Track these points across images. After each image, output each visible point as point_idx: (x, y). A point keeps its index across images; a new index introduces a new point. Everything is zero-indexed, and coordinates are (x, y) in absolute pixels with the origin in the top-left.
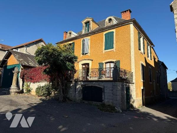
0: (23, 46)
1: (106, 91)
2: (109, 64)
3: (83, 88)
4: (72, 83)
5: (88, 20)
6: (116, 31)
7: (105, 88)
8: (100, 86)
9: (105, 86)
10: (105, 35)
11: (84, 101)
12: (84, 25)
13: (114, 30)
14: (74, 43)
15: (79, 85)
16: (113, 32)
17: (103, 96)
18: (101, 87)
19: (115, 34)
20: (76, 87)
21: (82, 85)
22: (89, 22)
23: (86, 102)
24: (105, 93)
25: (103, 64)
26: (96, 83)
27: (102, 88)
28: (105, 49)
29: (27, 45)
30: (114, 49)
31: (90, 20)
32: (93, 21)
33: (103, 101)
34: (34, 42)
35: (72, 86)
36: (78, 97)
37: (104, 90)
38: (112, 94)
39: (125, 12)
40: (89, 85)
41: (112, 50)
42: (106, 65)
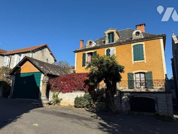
0: (30, 51)
1: (158, 102)
2: (139, 74)
3: (130, 99)
4: (116, 94)
5: (112, 31)
6: (145, 44)
7: (158, 99)
8: (151, 98)
9: (158, 97)
10: (133, 46)
11: (132, 112)
12: (107, 35)
13: (143, 43)
14: (96, 52)
15: (125, 96)
16: (142, 45)
17: (156, 107)
18: (153, 98)
19: (144, 46)
20: (121, 98)
21: (128, 96)
22: (113, 33)
23: (136, 113)
24: (157, 104)
25: (133, 74)
26: (147, 94)
27: (154, 100)
28: (135, 60)
29: (33, 51)
30: (145, 61)
31: (115, 31)
32: (117, 32)
33: (156, 111)
34: (39, 48)
35: (116, 96)
36: (125, 108)
37: (157, 101)
38: (166, 105)
39: (140, 25)
40: (138, 96)
41: (143, 61)
42: (135, 75)
